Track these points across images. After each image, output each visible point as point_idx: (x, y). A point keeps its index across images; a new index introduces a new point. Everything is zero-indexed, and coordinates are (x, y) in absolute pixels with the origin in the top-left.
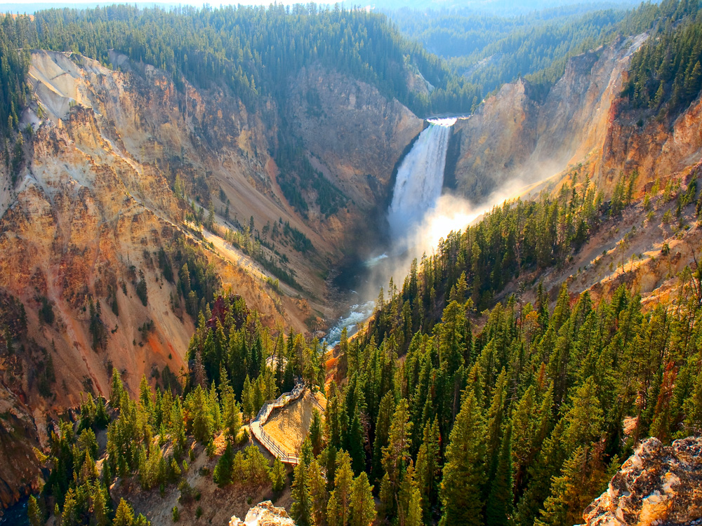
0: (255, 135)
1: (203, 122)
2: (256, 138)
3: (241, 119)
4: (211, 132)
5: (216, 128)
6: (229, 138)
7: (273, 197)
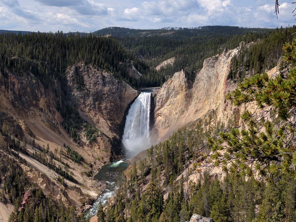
0: (49, 100)
1: (19, 94)
2: (50, 102)
3: (41, 92)
4: (24, 99)
5: (26, 97)
6: (34, 102)
7: (60, 133)
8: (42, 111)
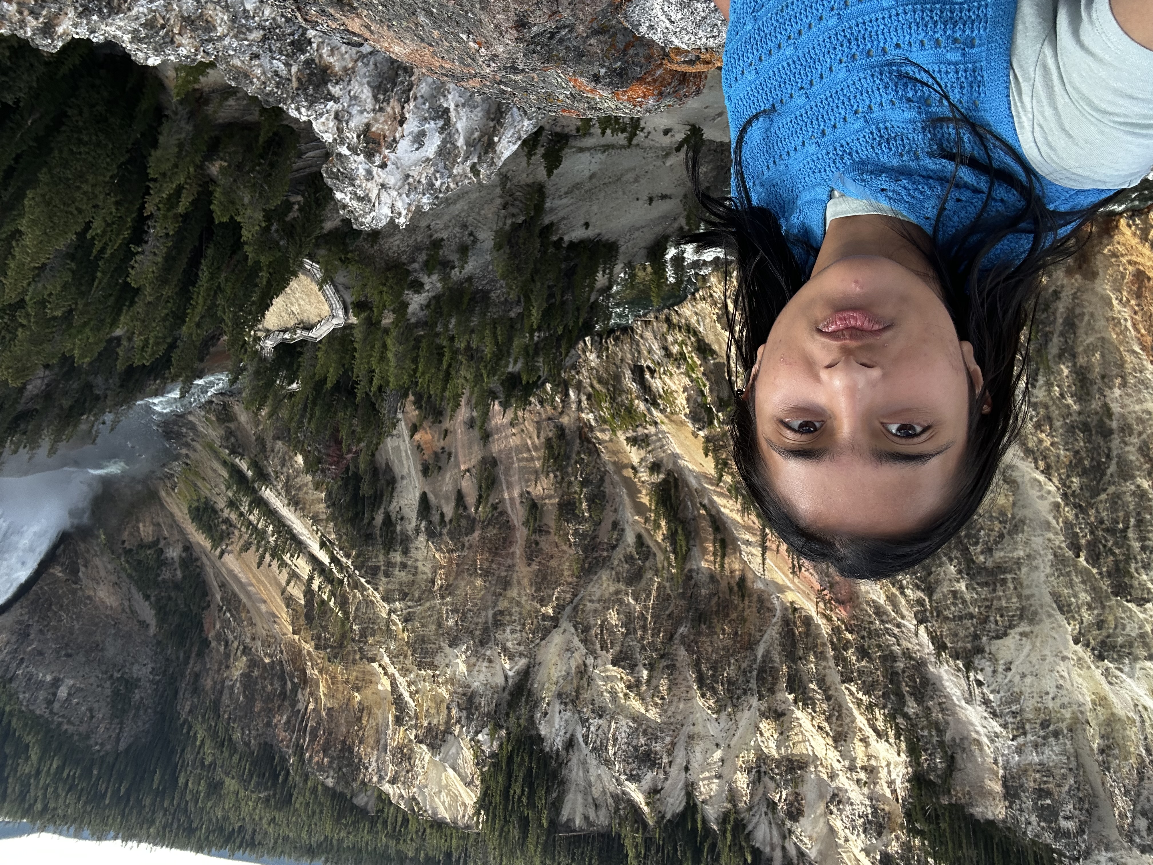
2: (219, 666)
3: (232, 694)
4: (277, 685)
6: (255, 673)
7: (223, 586)
8: (245, 648)
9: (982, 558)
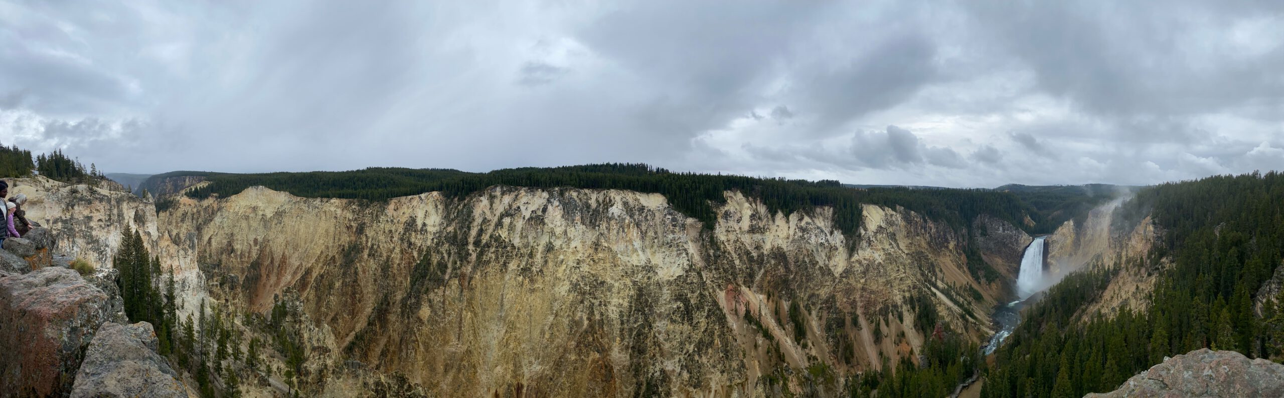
1: (934, 237)
2: (958, 245)
3: (951, 236)
6: (946, 244)
8: (951, 252)
9: (681, 305)
